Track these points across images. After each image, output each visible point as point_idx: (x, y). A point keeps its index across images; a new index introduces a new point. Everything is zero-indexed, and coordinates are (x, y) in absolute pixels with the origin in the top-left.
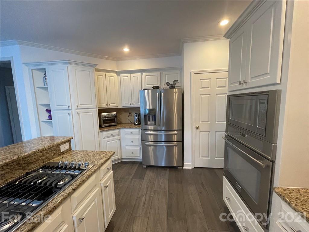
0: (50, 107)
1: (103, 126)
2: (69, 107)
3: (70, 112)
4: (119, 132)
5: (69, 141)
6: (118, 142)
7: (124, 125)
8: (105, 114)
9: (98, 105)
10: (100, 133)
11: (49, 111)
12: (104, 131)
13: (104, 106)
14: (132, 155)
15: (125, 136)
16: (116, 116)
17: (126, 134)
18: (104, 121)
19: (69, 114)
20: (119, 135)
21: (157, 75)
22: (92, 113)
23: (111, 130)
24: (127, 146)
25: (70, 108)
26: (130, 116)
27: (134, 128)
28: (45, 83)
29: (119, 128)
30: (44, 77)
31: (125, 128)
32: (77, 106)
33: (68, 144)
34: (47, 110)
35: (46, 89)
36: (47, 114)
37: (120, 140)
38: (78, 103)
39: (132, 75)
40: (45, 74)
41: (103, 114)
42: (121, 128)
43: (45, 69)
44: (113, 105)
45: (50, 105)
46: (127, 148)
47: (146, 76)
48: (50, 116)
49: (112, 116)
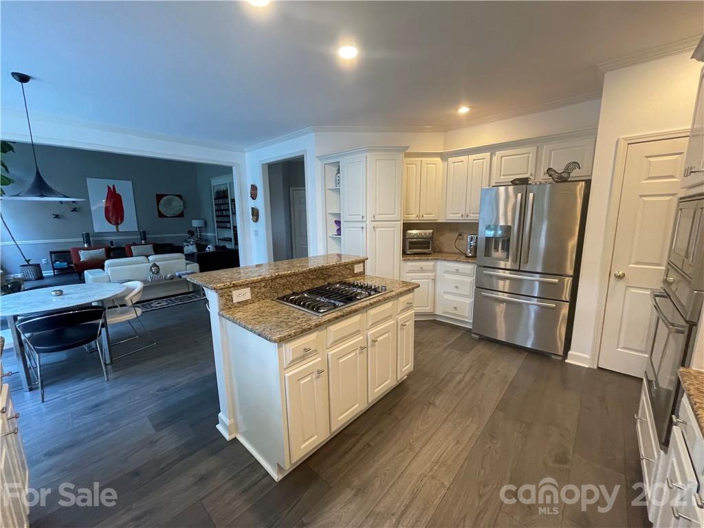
0: (340, 217)
1: (409, 253)
2: (363, 217)
3: (364, 225)
4: (435, 266)
5: (363, 261)
6: (431, 284)
7: (445, 255)
8: (414, 232)
9: (404, 217)
10: (402, 262)
11: (338, 223)
12: (409, 260)
13: (413, 218)
14: (454, 312)
15: (445, 274)
16: (432, 238)
17: (446, 272)
18: (411, 243)
19: (362, 228)
20: (434, 270)
21: (529, 153)
22: (393, 229)
23: (420, 259)
24: (445, 293)
25: (364, 220)
26: (460, 239)
27: (463, 262)
28: (338, 182)
29: (435, 259)
30: (337, 174)
31: (445, 260)
32: (374, 217)
33: (362, 264)
34: (336, 222)
35: (338, 191)
36: (335, 227)
37: (434, 280)
38: (376, 212)
39: (472, 157)
40: (339, 170)
41: (409, 231)
42: (438, 259)
43: (339, 162)
44: (428, 218)
45: (340, 214)
46: (445, 297)
47: (502, 157)
48: (339, 230)
49: (425, 236)
